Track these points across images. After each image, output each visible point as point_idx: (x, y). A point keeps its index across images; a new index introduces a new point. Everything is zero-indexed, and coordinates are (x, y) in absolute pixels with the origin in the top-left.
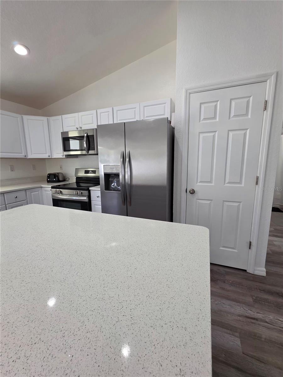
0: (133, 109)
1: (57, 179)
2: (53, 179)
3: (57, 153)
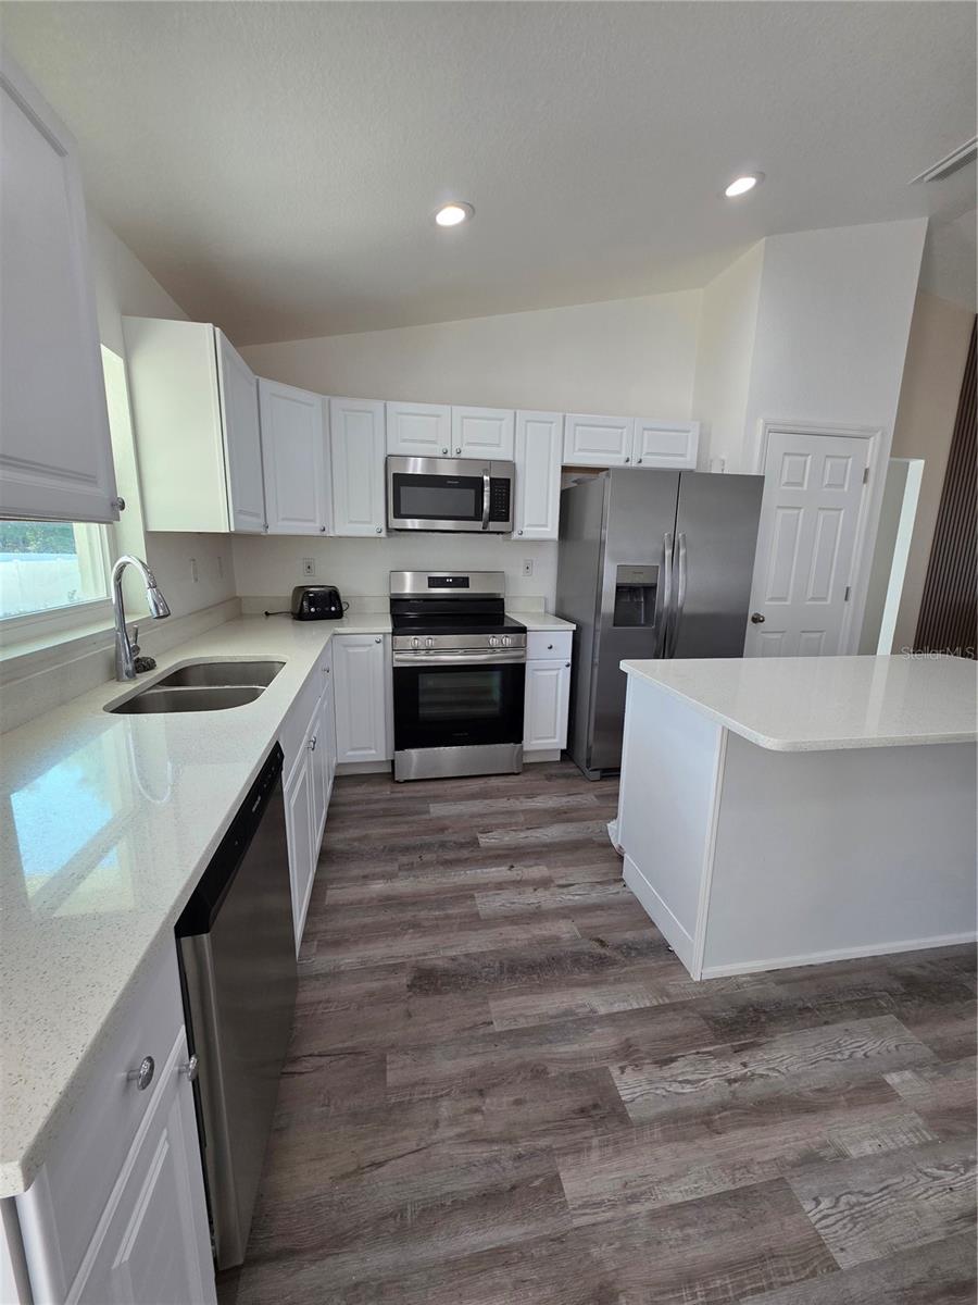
0: (615, 430)
2: (327, 609)
3: (351, 522)
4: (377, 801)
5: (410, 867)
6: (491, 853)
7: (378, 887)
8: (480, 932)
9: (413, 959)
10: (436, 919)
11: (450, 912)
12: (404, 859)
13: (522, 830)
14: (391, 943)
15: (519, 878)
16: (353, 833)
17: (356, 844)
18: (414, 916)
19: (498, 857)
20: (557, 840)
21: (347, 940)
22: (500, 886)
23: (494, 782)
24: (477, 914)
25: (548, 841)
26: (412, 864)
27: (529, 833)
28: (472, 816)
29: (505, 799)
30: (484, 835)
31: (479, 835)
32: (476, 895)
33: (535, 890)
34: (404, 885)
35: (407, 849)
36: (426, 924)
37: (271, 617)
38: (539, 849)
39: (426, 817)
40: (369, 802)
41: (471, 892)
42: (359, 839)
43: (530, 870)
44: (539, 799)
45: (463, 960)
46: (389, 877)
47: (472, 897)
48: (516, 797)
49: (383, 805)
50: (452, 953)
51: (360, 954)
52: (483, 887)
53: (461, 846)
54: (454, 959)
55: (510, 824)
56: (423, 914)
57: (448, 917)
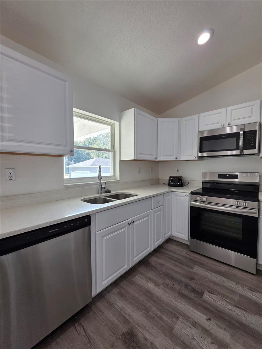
1: (181, 183)
4: (178, 254)
5: (166, 286)
6: (205, 305)
7: (150, 286)
8: (167, 338)
9: (134, 324)
10: (156, 315)
11: (164, 317)
12: (168, 281)
13: (231, 304)
14: (134, 310)
15: (208, 329)
16: (161, 261)
17: (158, 265)
18: (150, 307)
19: (206, 308)
20: (252, 326)
21: (125, 297)
22: (195, 324)
23: (235, 271)
24: (172, 328)
25: (244, 322)
26: (168, 285)
27: (234, 309)
28: (211, 281)
29: (235, 283)
30: (209, 294)
31: (206, 292)
32: (180, 319)
33: (212, 343)
34: (158, 292)
35: (172, 278)
36: (151, 313)
37: (165, 185)
38: (234, 322)
39: (190, 270)
40: (175, 253)
41: (180, 316)
42: (160, 264)
43: (219, 330)
44: (257, 294)
45: (148, 344)
46: (157, 284)
47: (178, 318)
48: (243, 285)
49: (179, 257)
50: (147, 336)
51: (124, 306)
52: (187, 318)
53: (194, 291)
54: (146, 339)
55: (227, 297)
56: (154, 309)
57: (161, 318)
